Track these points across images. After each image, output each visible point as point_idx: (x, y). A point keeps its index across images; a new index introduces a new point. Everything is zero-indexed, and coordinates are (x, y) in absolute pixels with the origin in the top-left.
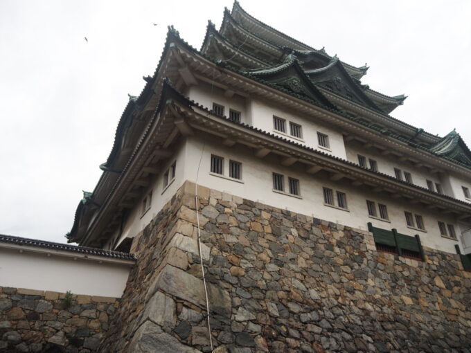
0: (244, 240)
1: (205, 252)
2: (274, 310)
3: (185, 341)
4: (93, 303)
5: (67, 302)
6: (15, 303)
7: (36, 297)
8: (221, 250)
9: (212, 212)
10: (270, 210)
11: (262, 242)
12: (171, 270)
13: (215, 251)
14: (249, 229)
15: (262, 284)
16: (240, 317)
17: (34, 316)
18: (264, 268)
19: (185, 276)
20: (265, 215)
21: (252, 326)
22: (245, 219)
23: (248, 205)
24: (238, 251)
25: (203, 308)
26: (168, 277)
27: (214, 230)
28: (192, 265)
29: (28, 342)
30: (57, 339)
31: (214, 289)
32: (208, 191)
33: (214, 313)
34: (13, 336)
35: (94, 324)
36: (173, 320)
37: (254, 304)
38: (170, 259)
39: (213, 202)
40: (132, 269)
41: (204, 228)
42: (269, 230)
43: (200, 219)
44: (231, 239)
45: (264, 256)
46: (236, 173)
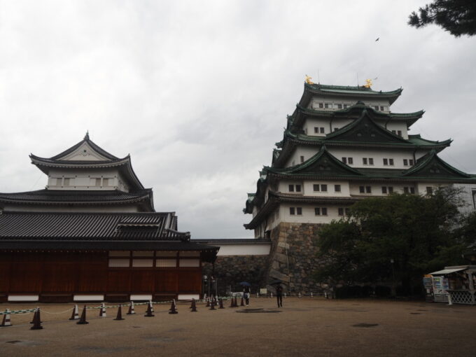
0: (302, 239)
1: (288, 246)
2: (309, 262)
3: (282, 272)
4: (260, 257)
5: (253, 257)
6: (238, 260)
7: (243, 257)
8: (293, 244)
9: (290, 231)
10: (312, 225)
11: (309, 238)
12: (277, 254)
13: (291, 245)
14: (304, 235)
15: (306, 254)
16: (298, 265)
17: (244, 263)
18: (308, 248)
19: (281, 255)
20: (311, 227)
21: (301, 267)
22: (302, 231)
23: (304, 225)
24: (299, 244)
25: (286, 263)
26: (277, 256)
27: (291, 238)
28: (284, 251)
29: (245, 270)
30: (252, 269)
31: (290, 258)
32: (289, 224)
33: (290, 265)
34: (240, 269)
35: (262, 264)
36: (278, 267)
37: (303, 261)
38: (278, 250)
39: (291, 227)
40: (271, 244)
41: (288, 238)
42: (312, 233)
43: (286, 235)
44: (297, 240)
45: (309, 244)
46: (300, 213)
